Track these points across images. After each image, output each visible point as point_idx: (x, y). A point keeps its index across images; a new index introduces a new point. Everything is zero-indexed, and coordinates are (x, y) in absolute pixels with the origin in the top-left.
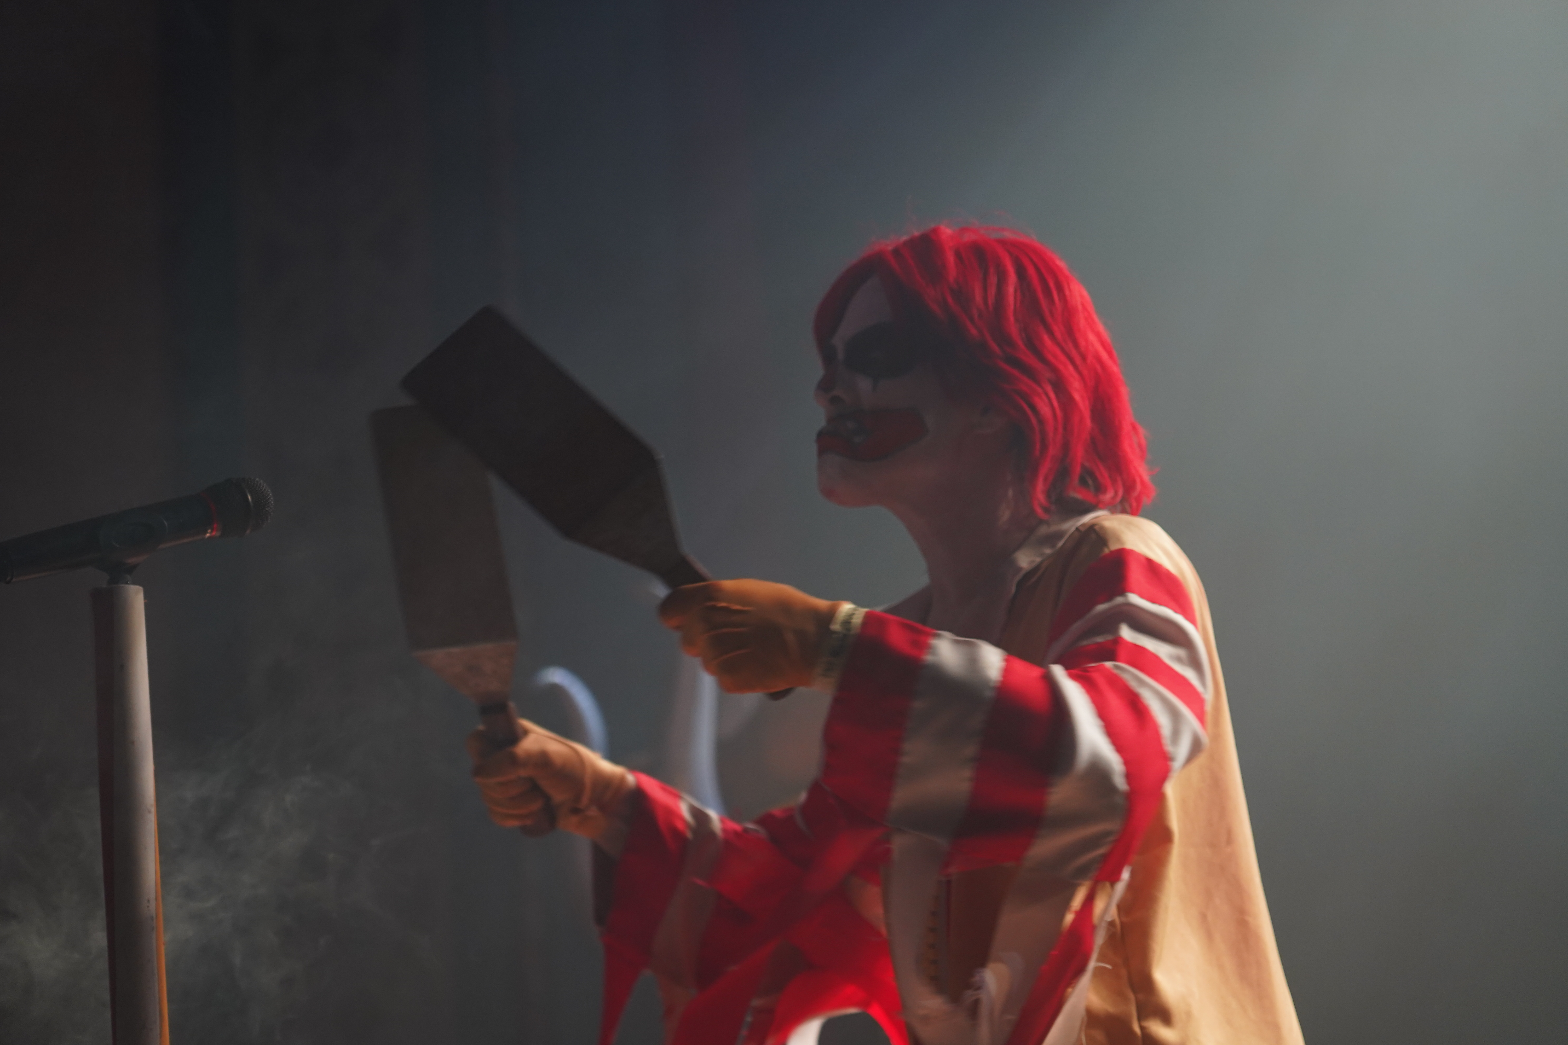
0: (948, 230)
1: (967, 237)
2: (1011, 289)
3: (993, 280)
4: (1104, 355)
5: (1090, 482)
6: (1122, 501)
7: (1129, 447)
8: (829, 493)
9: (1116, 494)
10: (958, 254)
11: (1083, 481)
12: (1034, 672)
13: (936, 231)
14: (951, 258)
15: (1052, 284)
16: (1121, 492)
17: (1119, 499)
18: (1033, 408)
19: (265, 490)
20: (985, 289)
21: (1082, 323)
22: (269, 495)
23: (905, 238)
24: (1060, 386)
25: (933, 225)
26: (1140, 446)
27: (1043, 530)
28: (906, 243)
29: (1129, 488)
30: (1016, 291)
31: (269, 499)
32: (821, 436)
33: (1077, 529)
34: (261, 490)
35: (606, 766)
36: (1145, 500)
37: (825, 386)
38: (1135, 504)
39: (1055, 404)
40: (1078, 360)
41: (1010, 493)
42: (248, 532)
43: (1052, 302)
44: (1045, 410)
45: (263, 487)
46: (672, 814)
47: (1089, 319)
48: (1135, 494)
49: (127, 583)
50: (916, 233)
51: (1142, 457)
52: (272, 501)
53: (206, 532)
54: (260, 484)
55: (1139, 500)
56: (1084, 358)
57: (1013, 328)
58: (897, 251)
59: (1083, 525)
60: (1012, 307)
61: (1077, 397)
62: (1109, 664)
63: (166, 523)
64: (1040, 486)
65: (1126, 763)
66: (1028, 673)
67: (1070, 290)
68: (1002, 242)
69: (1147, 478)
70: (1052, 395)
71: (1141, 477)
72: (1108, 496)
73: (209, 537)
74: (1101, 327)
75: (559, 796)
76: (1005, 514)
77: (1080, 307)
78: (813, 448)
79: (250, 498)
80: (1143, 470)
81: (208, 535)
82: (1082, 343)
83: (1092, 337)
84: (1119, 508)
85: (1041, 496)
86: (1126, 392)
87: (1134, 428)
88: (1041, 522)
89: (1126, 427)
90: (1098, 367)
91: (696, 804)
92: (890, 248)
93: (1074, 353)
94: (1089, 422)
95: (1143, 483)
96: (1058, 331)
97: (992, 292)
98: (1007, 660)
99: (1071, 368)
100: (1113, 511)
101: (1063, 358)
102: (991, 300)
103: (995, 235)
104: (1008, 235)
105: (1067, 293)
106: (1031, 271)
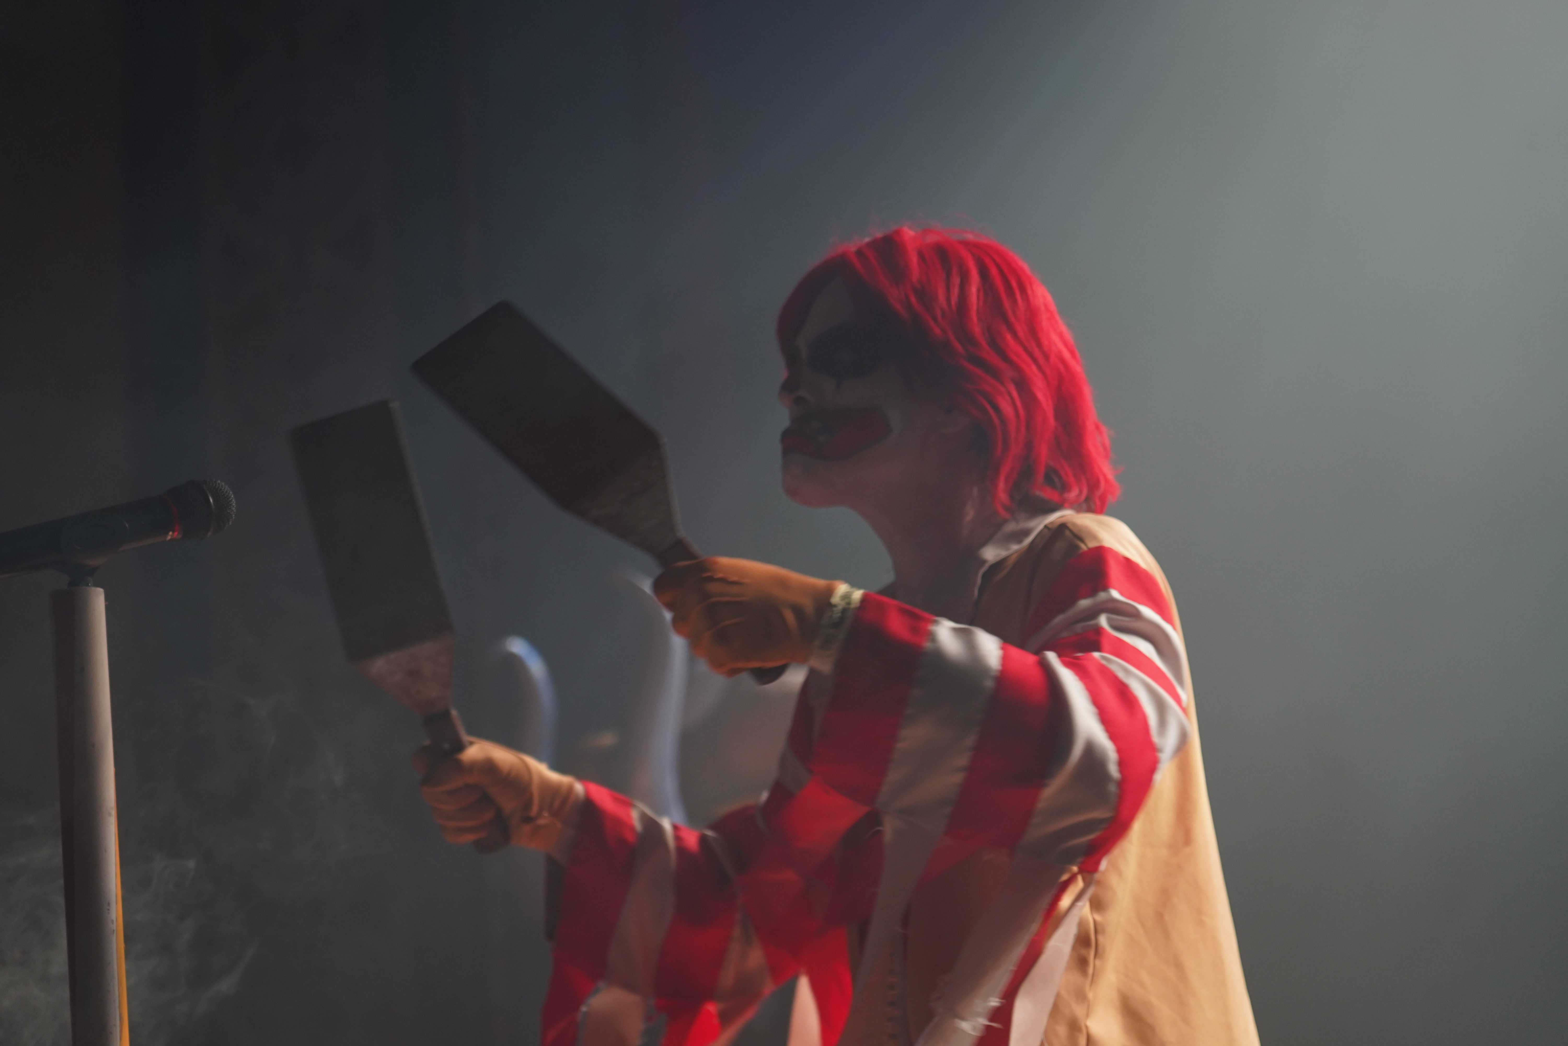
0: (909, 233)
1: (930, 239)
2: (974, 290)
3: (957, 281)
4: (1067, 355)
5: (1056, 480)
6: (1087, 500)
7: (1094, 444)
8: (792, 492)
9: (1081, 492)
10: (921, 255)
11: (1049, 479)
12: (1030, 659)
13: (898, 232)
14: (914, 259)
15: (1014, 284)
16: (1085, 491)
17: (1083, 497)
18: (996, 408)
19: (226, 492)
20: (948, 289)
21: (1045, 323)
22: (230, 497)
23: (867, 239)
24: (1023, 384)
25: (894, 227)
26: (1104, 445)
27: (1011, 527)
28: (868, 244)
29: (1093, 485)
30: (978, 291)
31: (230, 501)
32: (786, 436)
33: (1046, 526)
34: (223, 492)
35: (554, 777)
36: (1110, 498)
37: (788, 387)
38: (1098, 503)
39: (1018, 403)
40: (1041, 361)
41: (975, 491)
42: (209, 534)
43: (1015, 301)
44: (1007, 409)
45: (224, 489)
46: (621, 824)
47: (1052, 317)
48: (1099, 493)
49: (88, 585)
50: (879, 234)
51: (1107, 456)
52: (234, 503)
53: (167, 533)
54: (222, 486)
55: (1103, 499)
56: (1047, 357)
57: (977, 328)
58: (860, 252)
59: (1051, 523)
60: (975, 307)
61: (1040, 396)
62: (1096, 655)
63: (127, 525)
64: (1002, 485)
65: (1119, 751)
66: (1025, 659)
67: (1033, 290)
68: (966, 244)
69: (1111, 476)
70: (1015, 394)
71: (1105, 476)
72: (1073, 494)
73: (170, 540)
74: (1064, 328)
75: (509, 805)
76: (970, 514)
77: (1043, 308)
78: (776, 448)
79: (211, 500)
80: (1107, 469)
81: (169, 538)
82: (1045, 343)
83: (1054, 337)
84: (1084, 506)
85: (1003, 496)
86: (1089, 392)
87: (1098, 427)
88: (1006, 521)
89: (1090, 426)
90: (1062, 368)
91: (649, 812)
92: (854, 249)
93: (1037, 352)
94: (1052, 421)
95: (1107, 481)
96: (1021, 330)
97: (956, 291)
98: (1003, 648)
99: (1034, 368)
100: (1079, 510)
101: (1025, 357)
102: (954, 300)
103: (956, 237)
104: (970, 237)
105: (1029, 292)
106: (994, 271)
